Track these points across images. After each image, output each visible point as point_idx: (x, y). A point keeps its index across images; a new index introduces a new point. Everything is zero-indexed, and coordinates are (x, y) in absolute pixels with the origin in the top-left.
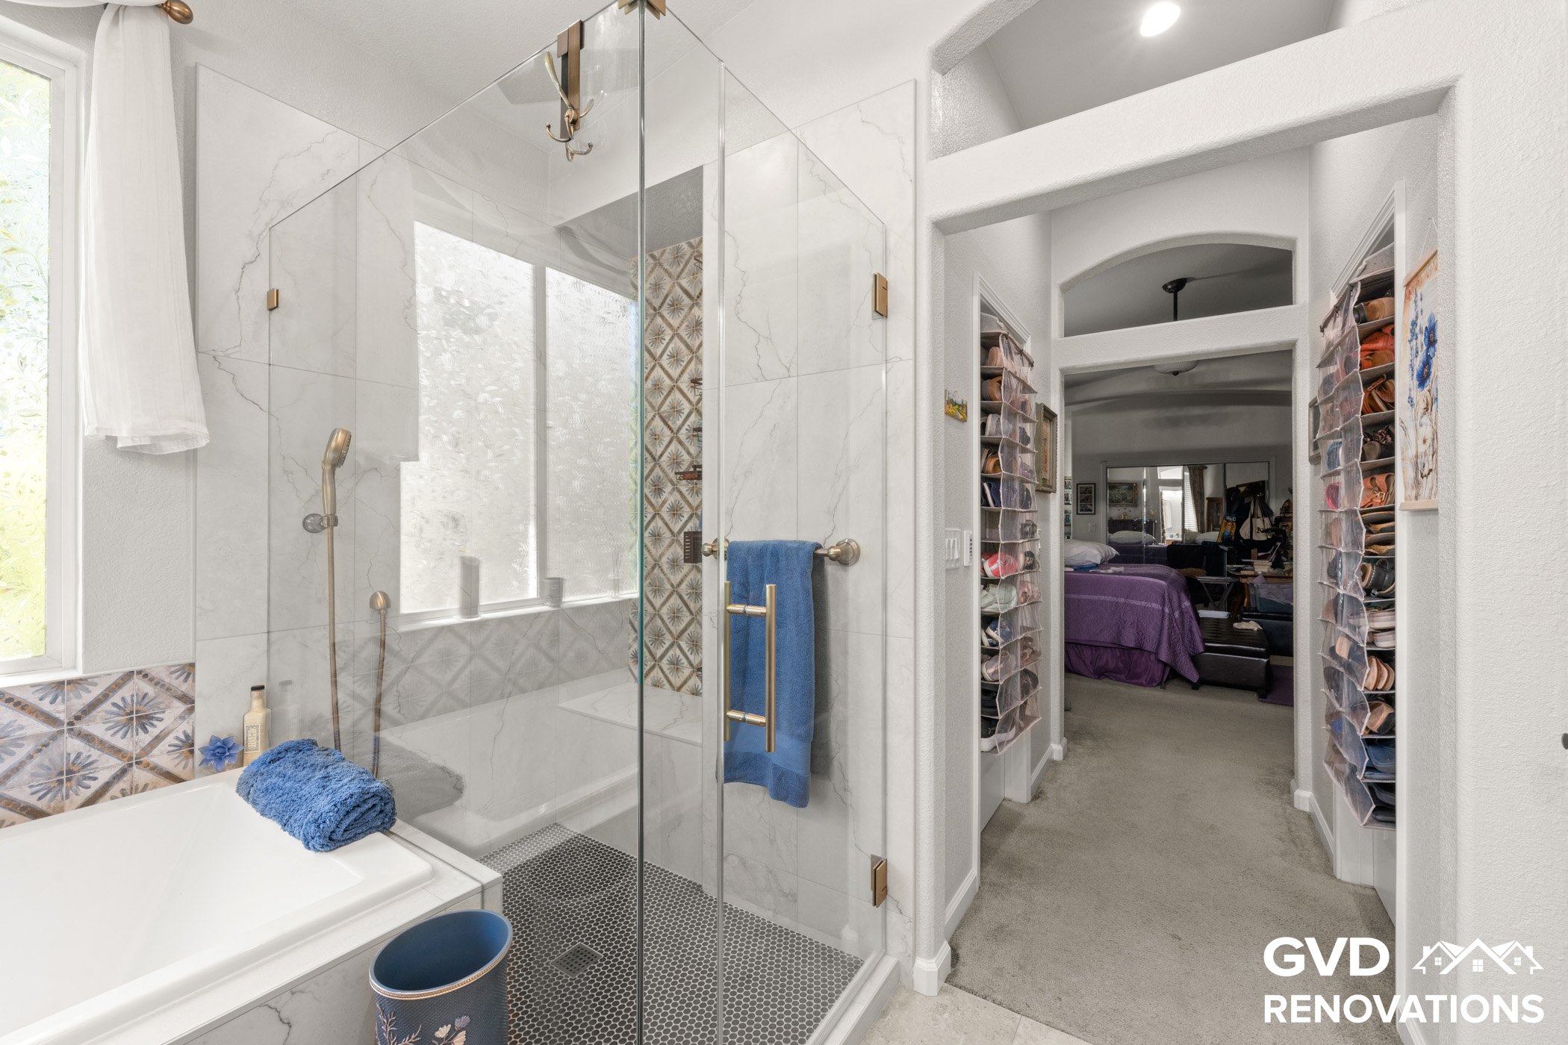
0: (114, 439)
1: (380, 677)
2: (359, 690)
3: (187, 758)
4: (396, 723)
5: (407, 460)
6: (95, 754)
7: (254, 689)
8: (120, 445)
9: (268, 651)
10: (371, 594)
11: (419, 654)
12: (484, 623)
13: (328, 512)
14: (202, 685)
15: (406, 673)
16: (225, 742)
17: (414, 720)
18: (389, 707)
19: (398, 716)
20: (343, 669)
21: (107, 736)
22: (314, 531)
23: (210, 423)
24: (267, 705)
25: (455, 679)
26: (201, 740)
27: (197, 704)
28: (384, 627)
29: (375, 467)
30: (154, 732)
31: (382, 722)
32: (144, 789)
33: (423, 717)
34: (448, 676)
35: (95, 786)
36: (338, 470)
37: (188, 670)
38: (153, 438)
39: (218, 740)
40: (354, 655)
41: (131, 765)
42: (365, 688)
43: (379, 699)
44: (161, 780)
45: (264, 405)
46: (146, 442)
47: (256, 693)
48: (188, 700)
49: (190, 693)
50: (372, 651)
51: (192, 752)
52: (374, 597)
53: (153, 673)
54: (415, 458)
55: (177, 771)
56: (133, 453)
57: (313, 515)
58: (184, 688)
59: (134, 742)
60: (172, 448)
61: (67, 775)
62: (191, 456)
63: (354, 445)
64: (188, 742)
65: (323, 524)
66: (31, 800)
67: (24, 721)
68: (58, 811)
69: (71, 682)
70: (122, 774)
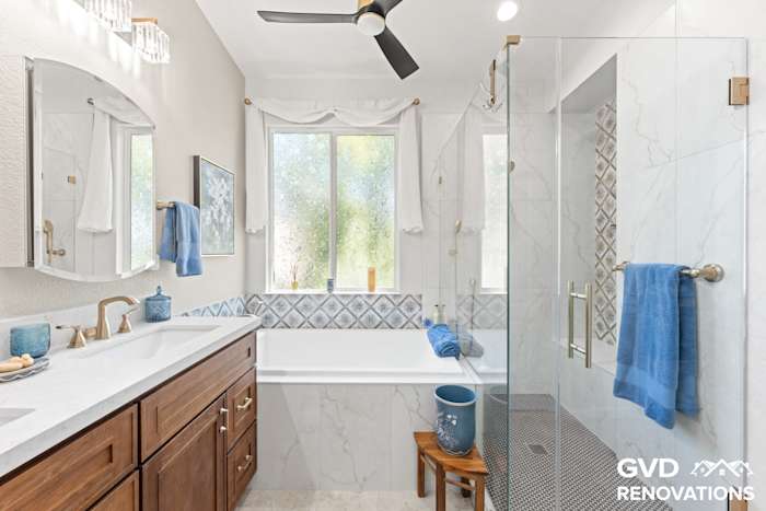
0: (404, 230)
1: (472, 309)
2: (466, 313)
3: (420, 323)
4: (478, 328)
5: (482, 229)
6: (402, 316)
7: (435, 306)
8: (406, 231)
9: (439, 294)
10: (470, 279)
11: (488, 303)
13: (455, 248)
14: (424, 301)
15: (482, 310)
16: (429, 320)
18: (476, 321)
19: (479, 325)
20: (460, 304)
21: (404, 311)
22: (451, 256)
23: (423, 222)
24: (439, 311)
26: (423, 319)
27: (422, 307)
28: (474, 289)
29: (470, 232)
30: (413, 313)
32: (411, 328)
33: (489, 328)
35: (402, 324)
36: (457, 234)
37: (420, 296)
38: (412, 228)
39: (427, 319)
40: (464, 300)
41: (408, 321)
42: (468, 313)
43: (472, 318)
44: (414, 327)
45: (438, 215)
46: (410, 230)
48: (420, 305)
50: (470, 298)
51: (421, 321)
53: (413, 296)
54: (484, 228)
55: (418, 326)
56: (409, 233)
57: (451, 250)
58: (419, 302)
59: (410, 315)
60: (416, 231)
61: (397, 320)
62: (421, 233)
63: (463, 224)
64: (421, 318)
65: (454, 253)
66: (391, 324)
67: (390, 303)
68: (396, 328)
69: (398, 295)
70: (407, 323)
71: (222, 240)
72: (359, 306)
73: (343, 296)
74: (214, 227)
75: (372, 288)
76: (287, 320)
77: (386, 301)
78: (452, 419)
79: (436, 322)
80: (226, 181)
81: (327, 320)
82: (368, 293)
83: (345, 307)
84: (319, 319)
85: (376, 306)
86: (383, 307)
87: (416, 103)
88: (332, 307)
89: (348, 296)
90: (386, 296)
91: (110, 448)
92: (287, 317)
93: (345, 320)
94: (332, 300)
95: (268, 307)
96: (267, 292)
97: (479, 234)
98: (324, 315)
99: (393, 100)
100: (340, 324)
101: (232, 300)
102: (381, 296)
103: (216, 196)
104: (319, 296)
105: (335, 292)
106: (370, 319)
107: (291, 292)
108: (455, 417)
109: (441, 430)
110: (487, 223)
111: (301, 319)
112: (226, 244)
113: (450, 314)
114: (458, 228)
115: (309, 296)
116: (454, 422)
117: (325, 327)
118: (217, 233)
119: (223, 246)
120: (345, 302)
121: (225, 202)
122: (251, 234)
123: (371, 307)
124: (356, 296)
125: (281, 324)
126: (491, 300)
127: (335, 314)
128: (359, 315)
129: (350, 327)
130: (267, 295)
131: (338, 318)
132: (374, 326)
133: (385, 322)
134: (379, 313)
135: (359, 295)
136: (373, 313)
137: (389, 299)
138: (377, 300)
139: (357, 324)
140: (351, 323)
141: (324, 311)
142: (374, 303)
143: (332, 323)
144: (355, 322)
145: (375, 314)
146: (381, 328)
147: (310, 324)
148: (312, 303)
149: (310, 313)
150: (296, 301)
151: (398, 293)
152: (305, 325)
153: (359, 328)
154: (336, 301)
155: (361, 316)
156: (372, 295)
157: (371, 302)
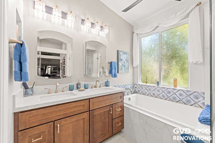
6: (191, 100)
8: (194, 63)
21: (192, 98)
26: (206, 104)
30: (199, 100)
32: (197, 107)
35: (191, 104)
37: (204, 93)
44: (200, 107)
48: (204, 97)
51: (204, 105)
53: (198, 92)
55: (202, 107)
59: (196, 100)
60: (199, 63)
61: (189, 101)
66: (185, 102)
67: (184, 93)
68: (188, 105)
69: (189, 91)
70: (195, 104)
71: (125, 69)
72: (169, 92)
73: (163, 87)
74: (122, 66)
75: (175, 86)
77: (182, 92)
80: (126, 55)
82: (173, 88)
83: (163, 92)
84: (154, 94)
86: (181, 95)
88: (158, 91)
89: (165, 88)
90: (182, 90)
92: (144, 91)
93: (163, 96)
95: (139, 88)
96: (139, 83)
98: (155, 93)
100: (161, 97)
101: (129, 85)
102: (180, 90)
103: (123, 59)
104: (154, 86)
105: (160, 86)
106: (174, 98)
107: (145, 84)
112: (126, 70)
115: (150, 86)
117: (156, 97)
118: (123, 68)
119: (125, 71)
120: (163, 90)
121: (126, 60)
122: (135, 67)
124: (168, 88)
125: (142, 93)
128: (169, 95)
129: (165, 99)
130: (139, 84)
131: (161, 95)
132: (176, 101)
133: (182, 101)
134: (179, 97)
135: (169, 88)
136: (175, 96)
137: (184, 92)
138: (178, 91)
139: (168, 99)
140: (166, 98)
141: (155, 92)
142: (176, 92)
143: (158, 96)
144: (168, 98)
145: (176, 97)
146: (180, 103)
147: (151, 95)
148: (152, 88)
149: (151, 92)
150: (147, 87)
151: (190, 90)
152: (149, 95)
153: (169, 100)
154: (160, 89)
155: (170, 96)
156: (175, 89)
157: (175, 91)
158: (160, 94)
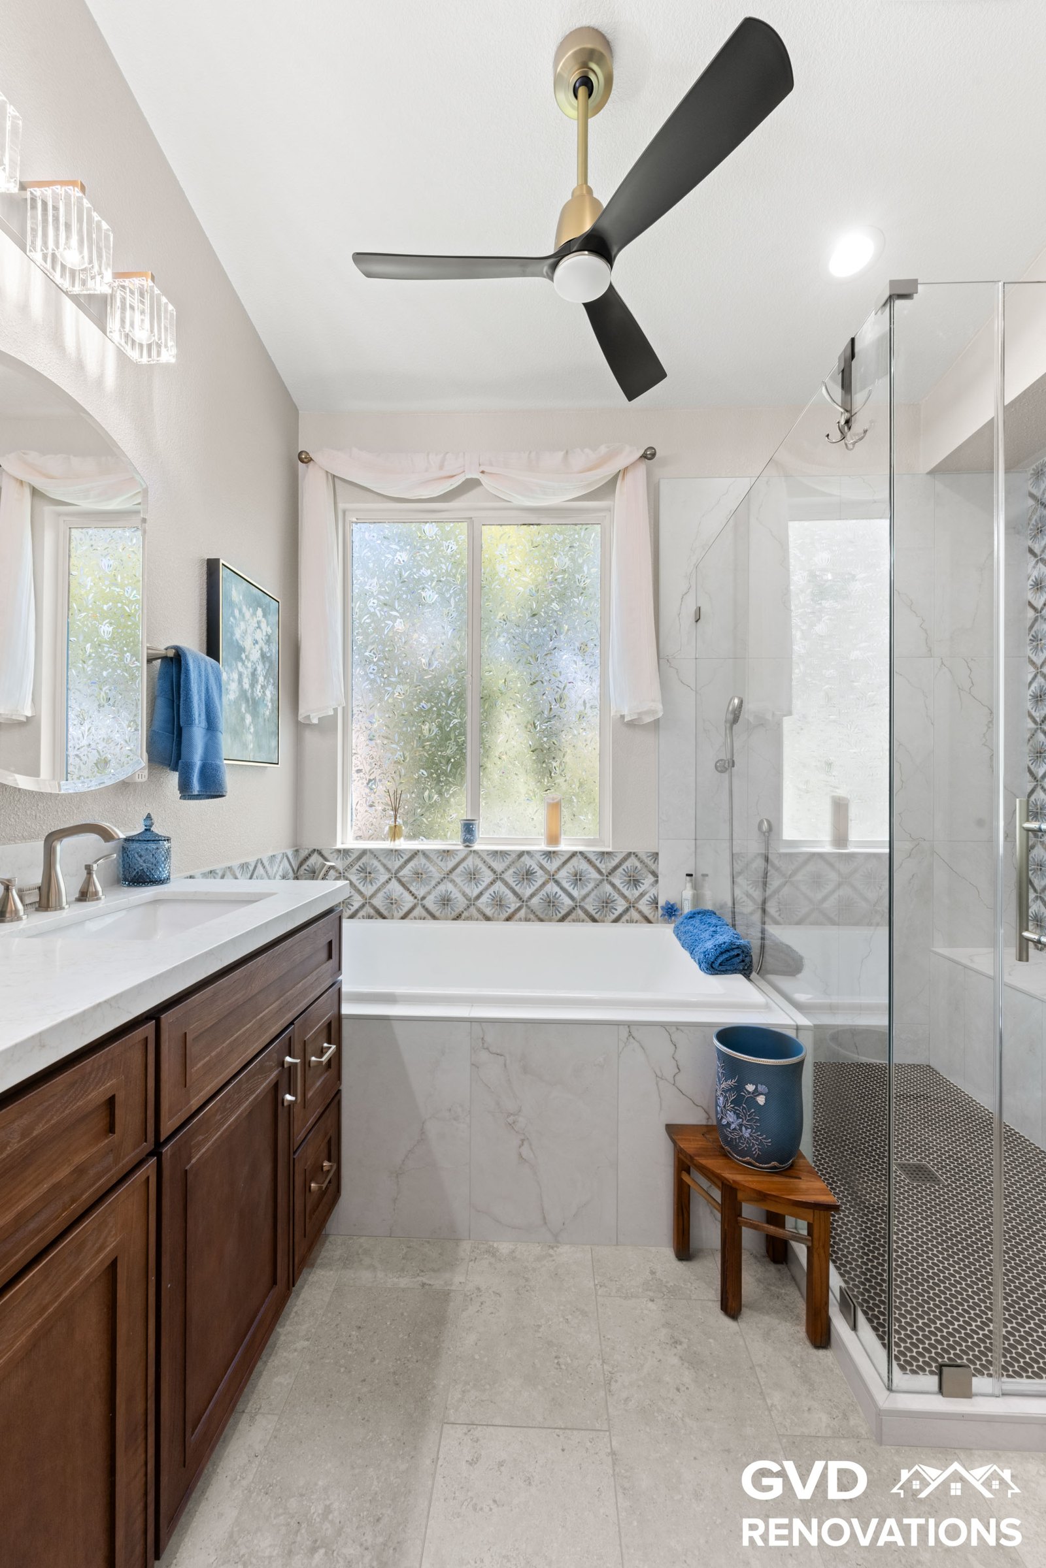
0: (623, 717)
1: (765, 884)
2: (751, 891)
3: (655, 911)
4: (777, 923)
5: (785, 716)
6: (616, 896)
7: (688, 875)
8: (626, 720)
9: (696, 852)
10: (759, 820)
11: (795, 872)
12: (851, 856)
13: (729, 757)
14: (662, 867)
15: (785, 885)
16: (673, 906)
17: (790, 924)
18: (772, 908)
19: (778, 918)
20: (740, 873)
21: (620, 886)
22: (721, 772)
23: (665, 702)
24: (695, 887)
25: (824, 899)
26: (662, 902)
27: (660, 878)
28: (767, 845)
29: (761, 723)
30: (641, 890)
31: (767, 919)
32: (636, 922)
33: (799, 923)
34: (819, 896)
35: (617, 913)
36: (735, 726)
37: (655, 856)
38: (639, 714)
39: (669, 904)
40: (747, 864)
41: (630, 907)
42: (755, 890)
43: (764, 902)
44: (643, 920)
45: (693, 686)
46: (635, 717)
47: (688, 878)
48: (656, 874)
49: (656, 871)
50: (759, 863)
51: (657, 907)
52: (761, 823)
53: (640, 855)
54: (790, 713)
55: (650, 917)
56: (632, 725)
57: (721, 760)
58: (653, 867)
59: (632, 893)
60: (648, 719)
61: (607, 904)
62: (656, 723)
63: (745, 706)
64: (655, 901)
65: (726, 766)
66: (593, 913)
67: (592, 870)
68: (604, 922)
69: (608, 853)
70: (627, 910)
71: (256, 734)
72: (528, 875)
73: (496, 852)
74: (243, 708)
75: (553, 839)
76: (378, 902)
77: (584, 866)
78: (756, 1093)
79: (687, 909)
80: (265, 614)
81: (461, 902)
82: (544, 847)
83: (498, 877)
84: (445, 901)
85: (562, 875)
86: (578, 878)
87: (649, 455)
88: (473, 876)
89: (504, 854)
90: (581, 853)
91: (111, 1102)
92: (381, 895)
93: (499, 902)
94: (470, 863)
95: (340, 876)
96: (339, 846)
97: (779, 725)
98: (456, 894)
99: (603, 449)
100: (489, 912)
101: (273, 860)
102: (574, 854)
103: (247, 644)
104: (446, 853)
105: (478, 847)
106: (551, 902)
107: (388, 845)
108: (762, 1088)
109: (731, 1117)
110: (797, 704)
111: (408, 902)
112: (264, 741)
113: (717, 894)
114: (736, 716)
115: (424, 853)
116: (761, 1100)
117: (458, 917)
118: (248, 718)
119: (259, 746)
120: (499, 866)
121: (264, 656)
122: (310, 726)
123: (552, 878)
124: (521, 854)
125: (368, 910)
126: (806, 862)
127: (476, 892)
128: (528, 893)
129: (508, 919)
130: (339, 851)
131: (484, 899)
132: (559, 916)
133: (582, 908)
134: (570, 889)
135: (528, 852)
136: (556, 889)
137: (589, 861)
138: (565, 863)
139: (522, 913)
140: (510, 911)
141: (455, 884)
142: (559, 869)
143: (473, 910)
144: (519, 909)
145: (560, 892)
146: (574, 921)
147: (427, 910)
148: (431, 868)
149: (427, 888)
150: (398, 864)
151: (609, 850)
152: (415, 913)
153: (527, 920)
154: (481, 865)
155: (532, 895)
156: (554, 852)
157: (552, 866)
158: (481, 894)
